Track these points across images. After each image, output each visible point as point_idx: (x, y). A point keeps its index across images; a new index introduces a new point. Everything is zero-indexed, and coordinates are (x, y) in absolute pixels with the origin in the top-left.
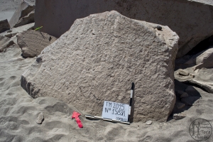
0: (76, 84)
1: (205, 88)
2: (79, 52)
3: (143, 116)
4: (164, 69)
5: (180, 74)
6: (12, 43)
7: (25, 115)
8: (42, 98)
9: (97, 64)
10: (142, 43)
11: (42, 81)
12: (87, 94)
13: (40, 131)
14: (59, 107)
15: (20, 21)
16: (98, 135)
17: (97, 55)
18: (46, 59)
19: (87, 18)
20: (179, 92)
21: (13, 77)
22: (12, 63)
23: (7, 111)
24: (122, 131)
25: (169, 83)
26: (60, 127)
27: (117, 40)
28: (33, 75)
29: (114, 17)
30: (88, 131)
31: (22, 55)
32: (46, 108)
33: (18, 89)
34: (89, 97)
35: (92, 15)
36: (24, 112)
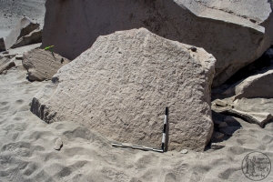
0: (100, 107)
1: (245, 118)
2: (103, 72)
3: (177, 144)
4: (200, 93)
5: (217, 105)
6: (12, 65)
7: (39, 140)
8: (60, 123)
9: (124, 85)
10: (174, 64)
11: (59, 103)
12: (113, 119)
13: (59, 158)
14: (80, 133)
15: (19, 41)
16: (127, 163)
17: (125, 76)
18: (64, 78)
19: (112, 34)
20: (217, 122)
21: (20, 101)
22: (16, 87)
23: (15, 137)
24: (154, 159)
25: (206, 109)
26: (82, 154)
27: (147, 59)
28: (48, 97)
29: (144, 35)
30: (115, 159)
31: (27, 78)
32: (64, 133)
33: (27, 114)
34: (115, 121)
35: (119, 32)
36: (38, 137)
